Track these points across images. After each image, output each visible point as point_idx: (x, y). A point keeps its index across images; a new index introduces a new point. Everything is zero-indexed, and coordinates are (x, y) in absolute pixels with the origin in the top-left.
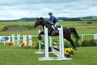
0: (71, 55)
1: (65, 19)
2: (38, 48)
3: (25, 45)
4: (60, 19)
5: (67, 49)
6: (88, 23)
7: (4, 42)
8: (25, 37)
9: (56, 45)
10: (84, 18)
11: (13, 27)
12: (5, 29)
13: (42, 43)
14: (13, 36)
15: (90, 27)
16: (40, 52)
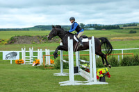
0: (106, 78)
1: (98, 27)
2: (59, 68)
3: (41, 64)
4: (91, 26)
5: (100, 70)
6: (131, 32)
7: (11, 59)
8: (40, 52)
9: (85, 63)
10: (125, 26)
11: (23, 38)
12: (12, 41)
13: (65, 61)
14: (23, 51)
15: (134, 38)
16: (61, 73)
